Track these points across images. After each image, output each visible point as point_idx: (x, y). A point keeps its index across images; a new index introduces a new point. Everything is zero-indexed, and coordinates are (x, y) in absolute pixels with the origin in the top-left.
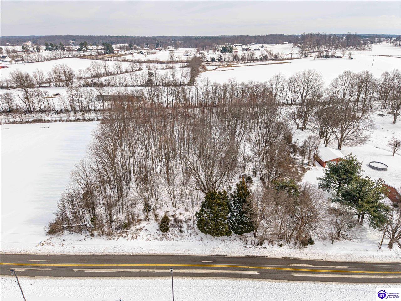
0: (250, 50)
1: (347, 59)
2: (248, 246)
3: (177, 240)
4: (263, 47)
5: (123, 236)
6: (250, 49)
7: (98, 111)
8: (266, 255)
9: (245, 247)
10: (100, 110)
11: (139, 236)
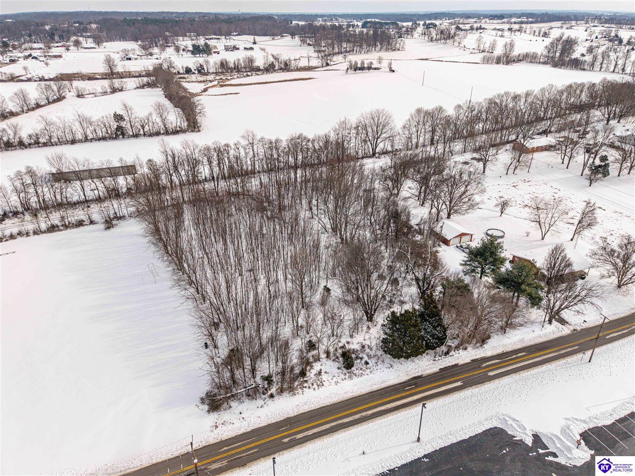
0: (238, 49)
1: (387, 72)
2: (436, 359)
3: (367, 374)
4: (255, 43)
5: (306, 387)
6: (237, 47)
7: (75, 204)
8: (456, 363)
9: (434, 360)
10: (79, 203)
11: (324, 381)
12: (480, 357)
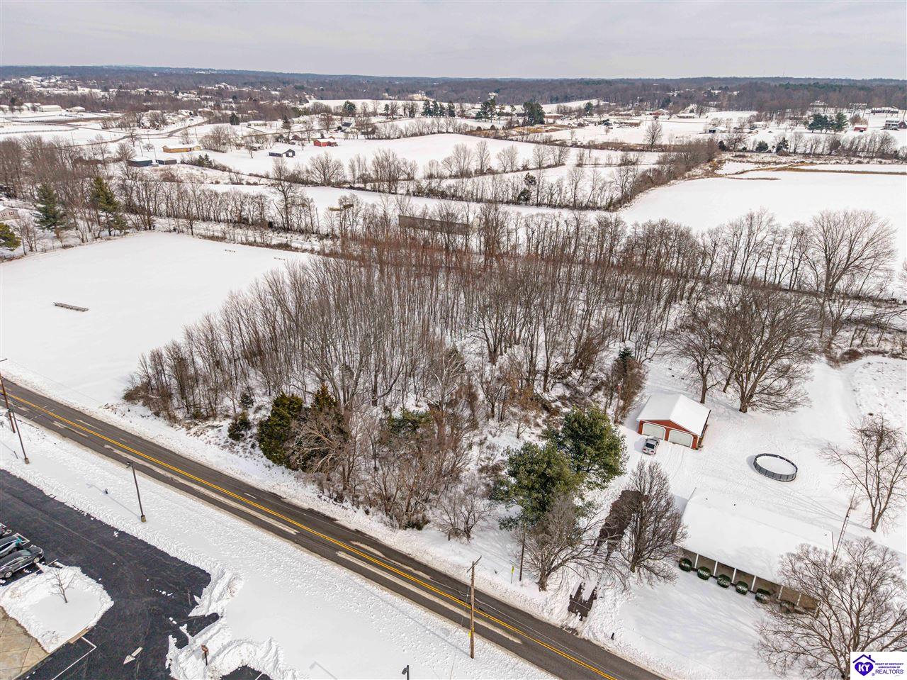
2: (323, 497)
3: (241, 456)
5: (187, 428)
8: (337, 518)
9: (319, 497)
11: (205, 434)
12: (373, 535)
